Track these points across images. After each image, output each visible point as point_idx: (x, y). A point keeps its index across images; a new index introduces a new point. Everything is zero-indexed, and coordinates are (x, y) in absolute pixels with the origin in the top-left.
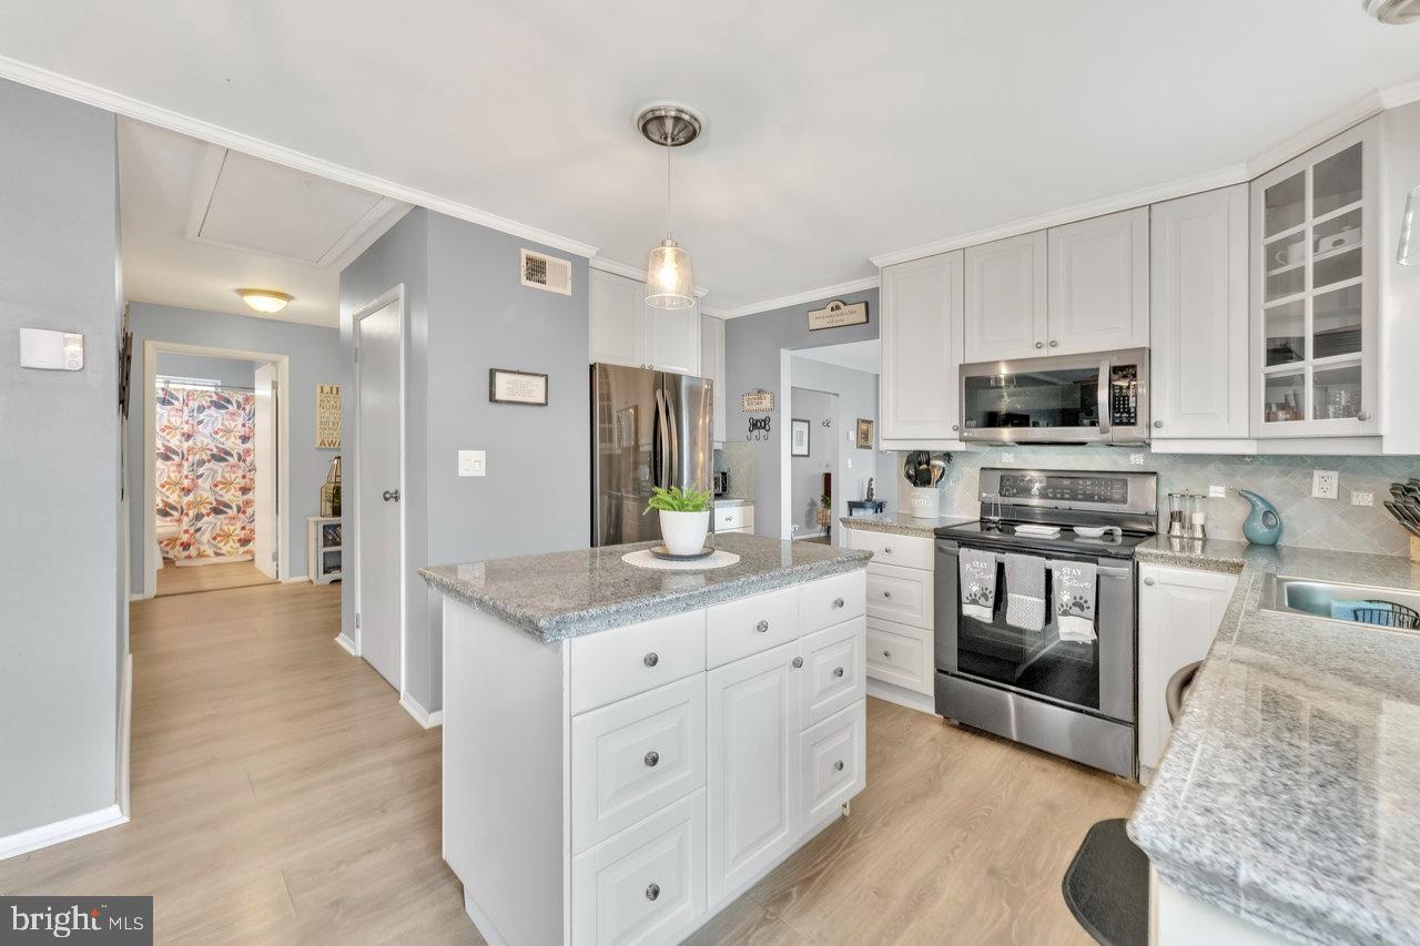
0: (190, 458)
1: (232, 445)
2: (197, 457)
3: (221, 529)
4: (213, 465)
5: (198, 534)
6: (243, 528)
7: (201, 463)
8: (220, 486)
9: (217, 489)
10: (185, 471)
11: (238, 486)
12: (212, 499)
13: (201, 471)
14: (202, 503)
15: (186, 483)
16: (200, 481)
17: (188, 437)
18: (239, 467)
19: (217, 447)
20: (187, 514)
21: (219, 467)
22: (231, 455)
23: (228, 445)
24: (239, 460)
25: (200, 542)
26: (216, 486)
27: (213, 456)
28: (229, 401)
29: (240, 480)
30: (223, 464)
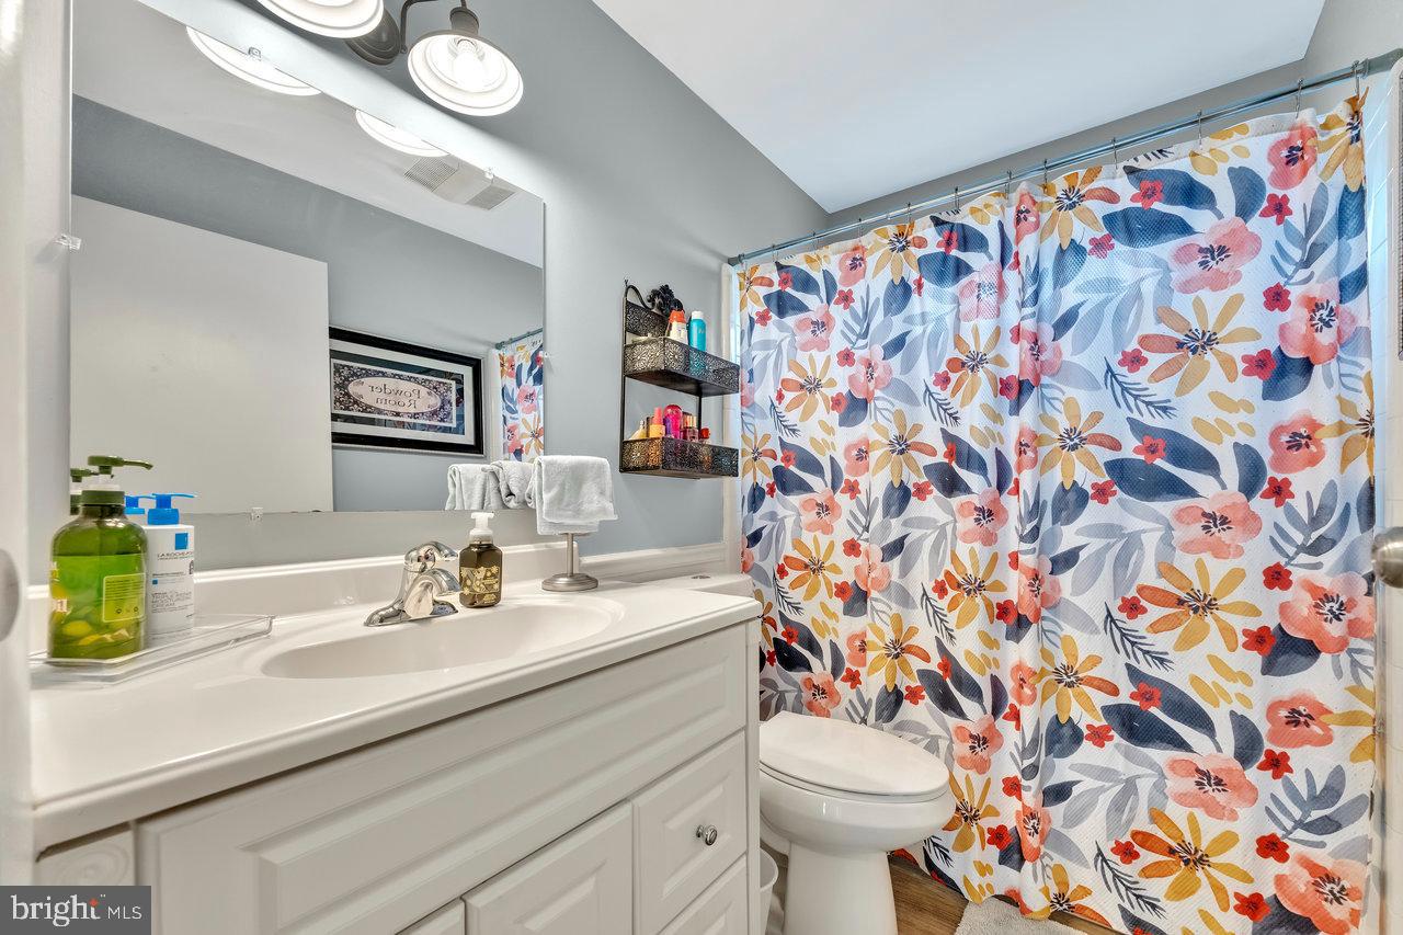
0: (1027, 479)
1: (1211, 414)
2: (1055, 478)
3: (1157, 816)
4: (1123, 511)
5: (1057, 812)
6: (1271, 847)
7: (1072, 501)
8: (1155, 612)
9: (1140, 624)
10: (1010, 536)
11: (1240, 623)
12: (1113, 668)
13: (1069, 537)
14: (1067, 677)
15: (1014, 587)
16: (1066, 579)
17: (1016, 391)
18: (1252, 522)
19: (1137, 428)
20: (1015, 716)
21: (1146, 519)
22: (1207, 463)
23: (1192, 415)
24: (1248, 488)
25: (1065, 846)
26: (1133, 608)
27: (1118, 469)
28: (1193, 194)
29: (1252, 589)
30: (1166, 507)
